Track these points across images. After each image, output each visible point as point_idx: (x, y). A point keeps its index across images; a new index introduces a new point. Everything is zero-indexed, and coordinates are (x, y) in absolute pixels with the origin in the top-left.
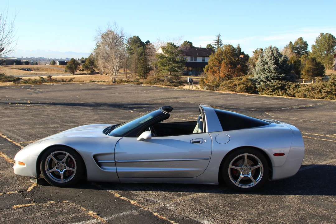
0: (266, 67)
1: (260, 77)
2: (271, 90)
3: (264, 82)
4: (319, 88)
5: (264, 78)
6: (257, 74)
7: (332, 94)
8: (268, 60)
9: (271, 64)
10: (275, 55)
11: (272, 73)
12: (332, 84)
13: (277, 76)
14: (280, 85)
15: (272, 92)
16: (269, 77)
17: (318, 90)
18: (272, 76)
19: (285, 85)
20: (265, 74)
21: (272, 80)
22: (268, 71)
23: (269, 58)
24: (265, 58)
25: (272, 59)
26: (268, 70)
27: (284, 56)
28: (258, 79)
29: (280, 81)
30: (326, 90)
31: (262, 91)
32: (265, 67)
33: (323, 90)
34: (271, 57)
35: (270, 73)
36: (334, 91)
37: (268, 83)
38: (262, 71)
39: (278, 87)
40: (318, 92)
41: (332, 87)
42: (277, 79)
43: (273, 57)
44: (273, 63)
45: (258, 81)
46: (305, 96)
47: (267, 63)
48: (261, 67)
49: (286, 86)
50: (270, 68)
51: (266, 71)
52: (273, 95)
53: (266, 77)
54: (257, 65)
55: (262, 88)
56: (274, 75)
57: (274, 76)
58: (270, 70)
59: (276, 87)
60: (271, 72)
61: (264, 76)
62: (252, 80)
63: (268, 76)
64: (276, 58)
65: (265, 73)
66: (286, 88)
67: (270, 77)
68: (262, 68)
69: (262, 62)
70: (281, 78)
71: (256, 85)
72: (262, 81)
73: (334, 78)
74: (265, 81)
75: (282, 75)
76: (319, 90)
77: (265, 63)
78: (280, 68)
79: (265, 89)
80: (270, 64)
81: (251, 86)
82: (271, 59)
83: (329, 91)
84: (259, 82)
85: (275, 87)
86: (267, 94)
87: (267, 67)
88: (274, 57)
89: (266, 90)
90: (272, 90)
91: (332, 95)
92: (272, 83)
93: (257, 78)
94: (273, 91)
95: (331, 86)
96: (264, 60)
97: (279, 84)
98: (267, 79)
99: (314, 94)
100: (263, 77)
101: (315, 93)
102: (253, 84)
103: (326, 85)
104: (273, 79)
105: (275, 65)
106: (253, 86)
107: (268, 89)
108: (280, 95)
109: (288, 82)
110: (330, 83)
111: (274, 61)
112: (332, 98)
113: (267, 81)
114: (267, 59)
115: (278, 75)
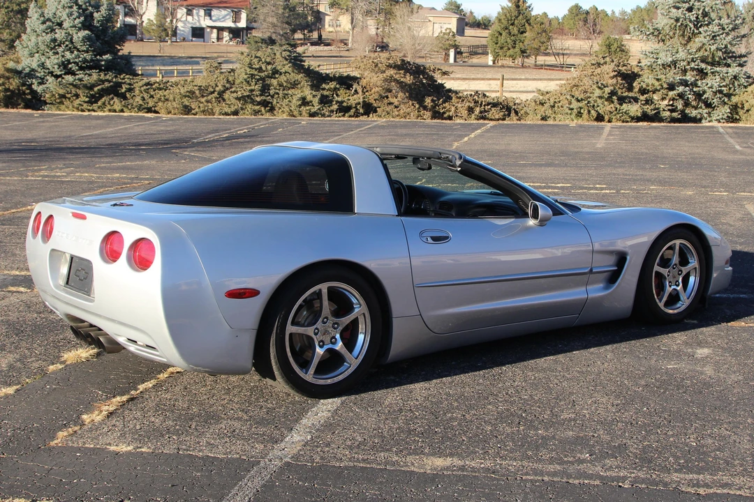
0: (60, 35)
1: (43, 64)
2: (87, 99)
3: (57, 77)
4: (217, 89)
5: (56, 67)
6: (32, 55)
7: (253, 102)
8: (63, 15)
9: (75, 26)
10: (80, 3)
11: (78, 50)
12: (249, 77)
13: (92, 60)
14: (107, 84)
15: (91, 103)
16: (71, 63)
17: (216, 94)
18: (80, 59)
19: (119, 85)
20: (57, 56)
21: (78, 70)
22: (67, 46)
23: (67, 10)
24: (53, 11)
25: (76, 14)
26: (67, 43)
27: (105, 6)
28: (39, 70)
29: (102, 74)
30: (239, 93)
31: (58, 101)
32: (57, 36)
33: (231, 92)
34: (71, 7)
35: (72, 52)
36: (257, 96)
37: (69, 78)
38: (48, 46)
39: (102, 89)
40: (216, 98)
41: (250, 85)
42: (90, 68)
43: (75, 8)
44: (80, 25)
45: (39, 75)
46: (187, 110)
47: (60, 25)
48: (44, 34)
49: (123, 85)
50: (72, 39)
51: (60, 46)
52: (94, 111)
53: (63, 62)
54: (29, 30)
55: (59, 94)
56: (85, 58)
57: (85, 61)
58: (72, 43)
59: (98, 90)
60: (75, 48)
61: (56, 61)
62: (20, 72)
63: (69, 61)
64: (84, 10)
65: (57, 53)
66: (123, 90)
67: (75, 63)
68: (48, 38)
69: (44, 23)
70: (103, 65)
71: (35, 87)
72: (51, 73)
73: (250, 64)
74: (59, 73)
75: (106, 56)
76: (218, 94)
77: (53, 23)
78: (98, 37)
79: (69, 96)
80: (71, 27)
81: (19, 90)
82: (71, 14)
83: (245, 94)
84: (41, 78)
85: (96, 89)
86: (78, 109)
87: (63, 34)
88: (80, 7)
89: (69, 99)
90: (87, 97)
91: (254, 105)
92: (81, 80)
93: (34, 66)
94: (93, 100)
95: (248, 82)
96: (51, 16)
97: (103, 82)
98: (64, 68)
99: (209, 104)
100: (52, 62)
101: (207, 102)
102: (24, 84)
103: (234, 81)
104: (81, 68)
105: (84, 30)
106: (24, 88)
107: (77, 96)
108: (115, 111)
109: (122, 77)
110: (246, 77)
111: (82, 18)
112: (256, 113)
113: (65, 74)
114: (58, 13)
115: (96, 56)
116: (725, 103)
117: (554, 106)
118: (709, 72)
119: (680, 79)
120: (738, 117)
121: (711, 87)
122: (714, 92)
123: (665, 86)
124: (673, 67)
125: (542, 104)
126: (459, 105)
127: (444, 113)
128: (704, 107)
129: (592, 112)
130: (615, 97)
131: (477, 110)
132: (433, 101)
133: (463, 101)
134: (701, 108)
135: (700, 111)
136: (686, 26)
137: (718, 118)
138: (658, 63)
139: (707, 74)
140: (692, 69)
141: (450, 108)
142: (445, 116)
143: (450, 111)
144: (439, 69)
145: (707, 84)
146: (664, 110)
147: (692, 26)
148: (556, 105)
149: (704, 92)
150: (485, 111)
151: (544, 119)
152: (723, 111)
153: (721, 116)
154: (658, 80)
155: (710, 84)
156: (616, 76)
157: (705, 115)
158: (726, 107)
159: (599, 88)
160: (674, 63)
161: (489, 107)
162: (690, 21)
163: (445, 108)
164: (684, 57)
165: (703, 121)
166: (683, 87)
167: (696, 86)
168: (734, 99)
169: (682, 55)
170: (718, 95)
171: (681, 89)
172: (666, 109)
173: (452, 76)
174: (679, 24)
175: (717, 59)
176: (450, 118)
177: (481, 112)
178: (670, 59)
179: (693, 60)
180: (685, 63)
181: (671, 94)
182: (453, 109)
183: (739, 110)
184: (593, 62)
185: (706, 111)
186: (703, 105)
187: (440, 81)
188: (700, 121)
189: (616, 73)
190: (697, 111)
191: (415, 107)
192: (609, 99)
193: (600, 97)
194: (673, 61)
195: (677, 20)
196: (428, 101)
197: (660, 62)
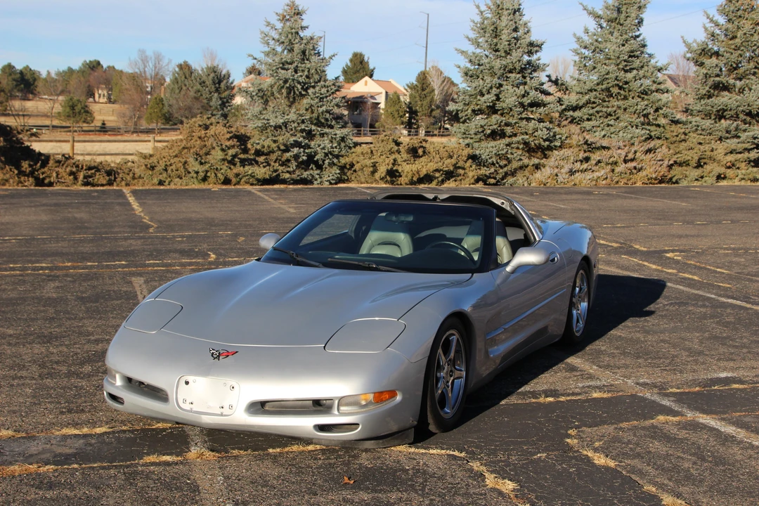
116: (334, 164)
117: (166, 170)
118: (318, 133)
119: (294, 141)
120: (346, 178)
121: (323, 148)
122: (325, 153)
123: (282, 147)
124: (283, 128)
125: (153, 168)
126: (60, 170)
127: (44, 179)
128: (314, 168)
129: (219, 175)
130: (236, 160)
131: (81, 176)
132: (30, 166)
133: (63, 165)
134: (312, 169)
135: (311, 172)
136: (293, 87)
137: (329, 178)
138: (271, 124)
139: (314, 135)
140: (302, 131)
141: (50, 172)
142: (46, 181)
143: (50, 177)
144: (27, 131)
145: (319, 146)
146: (283, 172)
147: (299, 87)
148: (169, 169)
149: (316, 153)
150: (90, 177)
151: (161, 183)
152: (333, 172)
153: (331, 177)
154: (275, 142)
155: (321, 145)
156: (231, 138)
157: (317, 176)
158: (335, 168)
159: (223, 150)
160: (285, 124)
161: (93, 171)
162: (299, 83)
163: (43, 173)
164: (294, 118)
165: (315, 182)
166: (298, 148)
167: (309, 147)
168: (343, 161)
169: (292, 116)
170: (330, 157)
171: (296, 150)
172: (285, 171)
173: (42, 137)
174: (288, 85)
175: (323, 121)
176: (51, 184)
177: (85, 177)
178: (282, 121)
179: (303, 122)
180: (296, 125)
181: (288, 155)
182: (54, 175)
183: (346, 171)
184: (201, 123)
185: (318, 172)
186: (314, 166)
187: (27, 144)
188: (311, 182)
189: (231, 135)
190: (307, 173)
191: (14, 172)
192: (232, 163)
193: (224, 160)
194: (285, 122)
195: (286, 81)
196: (25, 165)
197: (272, 123)
